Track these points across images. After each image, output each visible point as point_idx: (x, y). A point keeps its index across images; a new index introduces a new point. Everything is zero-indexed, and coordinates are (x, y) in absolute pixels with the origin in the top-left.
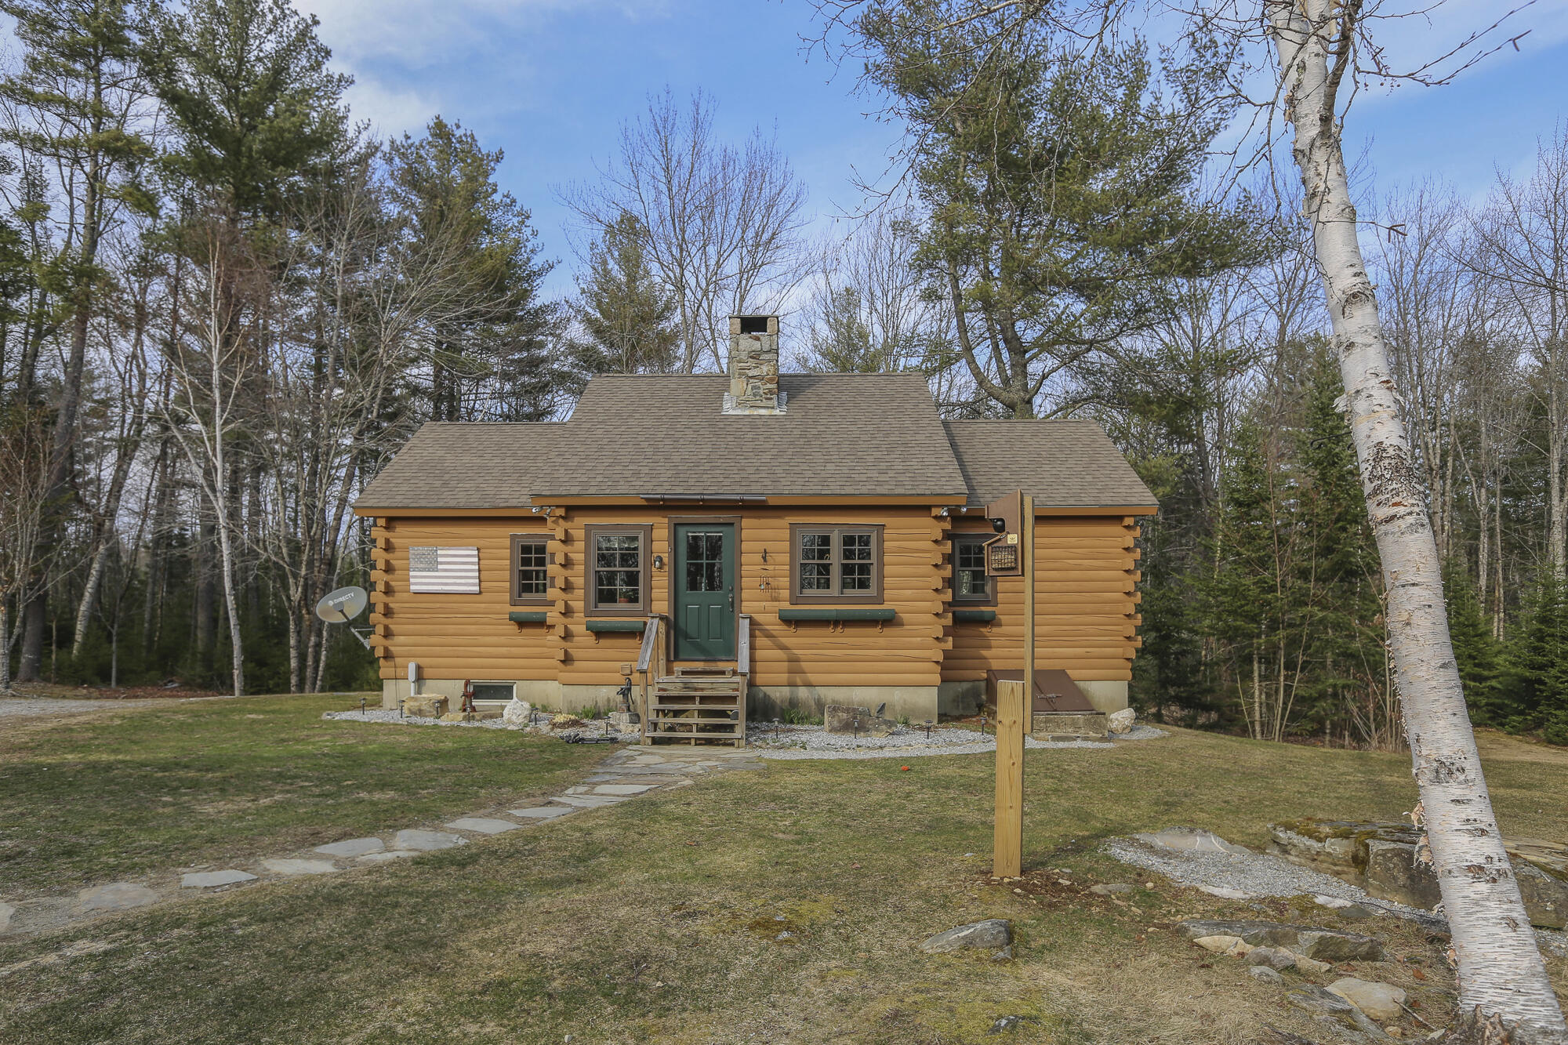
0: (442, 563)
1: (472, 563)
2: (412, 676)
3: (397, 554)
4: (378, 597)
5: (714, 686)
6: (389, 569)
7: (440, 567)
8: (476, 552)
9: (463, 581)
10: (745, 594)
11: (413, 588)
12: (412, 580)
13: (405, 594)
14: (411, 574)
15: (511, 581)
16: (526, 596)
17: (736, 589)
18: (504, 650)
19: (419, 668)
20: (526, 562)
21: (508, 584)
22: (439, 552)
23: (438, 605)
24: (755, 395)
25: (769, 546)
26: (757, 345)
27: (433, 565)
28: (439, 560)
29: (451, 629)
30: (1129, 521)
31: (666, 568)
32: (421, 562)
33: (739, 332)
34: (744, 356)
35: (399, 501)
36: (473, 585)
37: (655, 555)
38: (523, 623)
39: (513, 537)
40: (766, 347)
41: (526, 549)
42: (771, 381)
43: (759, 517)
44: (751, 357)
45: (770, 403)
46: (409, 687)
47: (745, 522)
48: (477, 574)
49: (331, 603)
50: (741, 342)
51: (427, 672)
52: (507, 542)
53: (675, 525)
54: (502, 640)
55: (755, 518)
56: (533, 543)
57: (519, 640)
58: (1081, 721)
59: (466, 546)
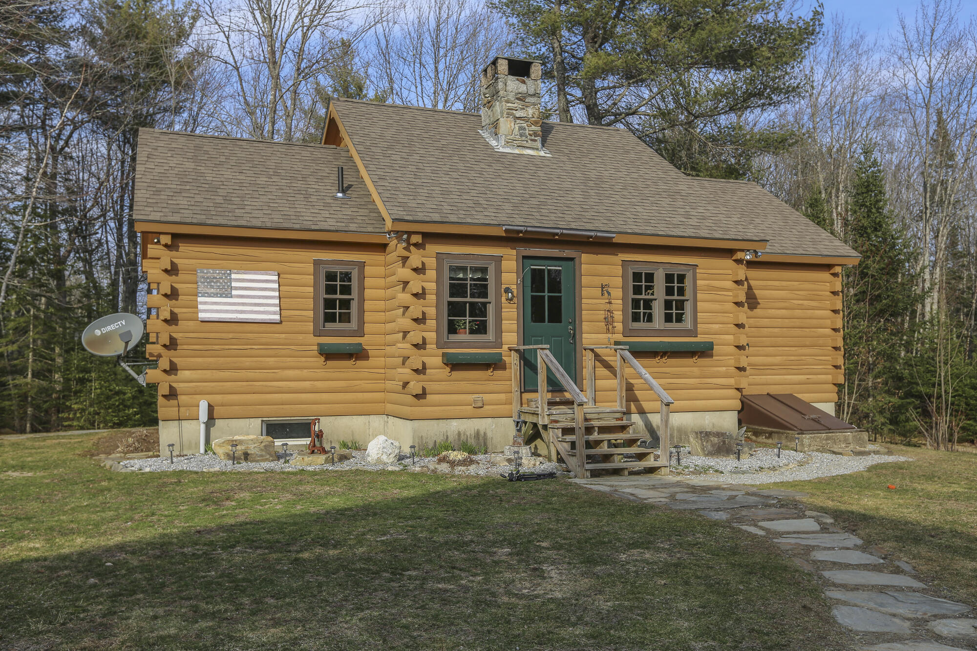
0: (237, 288)
1: (273, 290)
2: (203, 416)
3: (181, 277)
4: (155, 325)
5: (601, 416)
6: (173, 294)
7: (234, 292)
8: (276, 278)
9: (261, 309)
10: (585, 326)
11: (202, 316)
12: (200, 307)
13: (191, 323)
14: (200, 299)
15: (315, 309)
16: (330, 326)
17: (575, 322)
18: (307, 384)
19: (211, 408)
20: (330, 290)
21: (311, 313)
22: (233, 276)
23: (231, 335)
24: (521, 135)
25: (605, 280)
26: (523, 88)
27: (226, 291)
28: (234, 284)
29: (247, 361)
30: (838, 269)
31: (515, 300)
32: (212, 287)
33: (506, 73)
34: (511, 97)
35: (187, 215)
36: (274, 313)
37: (504, 287)
38: (330, 354)
39: (317, 263)
40: (531, 91)
41: (331, 277)
42: (535, 123)
43: (597, 254)
44: (517, 99)
45: (534, 144)
46: (196, 430)
47: (585, 257)
48: (277, 301)
49: (98, 332)
50: (509, 82)
51: (217, 411)
52: (310, 268)
53: (524, 257)
54: (305, 373)
55: (594, 254)
56: (338, 269)
57: (321, 373)
58: (851, 437)
59: (265, 270)
